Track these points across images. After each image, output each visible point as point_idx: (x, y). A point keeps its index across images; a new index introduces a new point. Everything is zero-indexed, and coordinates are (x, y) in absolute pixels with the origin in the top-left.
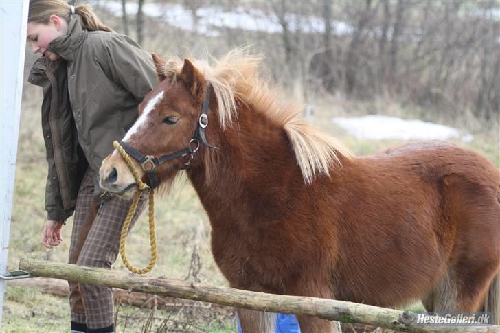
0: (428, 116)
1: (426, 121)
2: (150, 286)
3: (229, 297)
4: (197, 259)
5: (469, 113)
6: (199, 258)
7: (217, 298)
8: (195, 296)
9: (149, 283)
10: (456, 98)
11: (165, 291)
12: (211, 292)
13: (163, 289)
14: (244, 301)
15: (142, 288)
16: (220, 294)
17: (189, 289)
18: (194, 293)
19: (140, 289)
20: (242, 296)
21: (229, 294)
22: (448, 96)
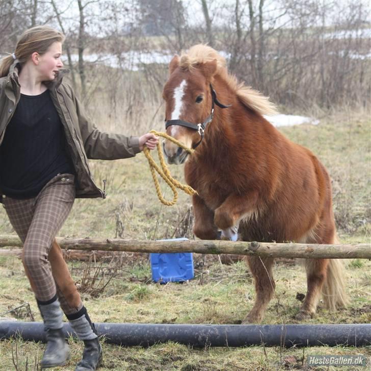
0: (288, 110)
1: (288, 114)
2: (80, 245)
3: (133, 246)
4: (120, 224)
5: (315, 105)
6: (121, 224)
7: (126, 247)
8: (111, 248)
9: (79, 243)
10: (306, 96)
11: (90, 247)
12: (121, 244)
13: (88, 246)
14: (144, 247)
15: (74, 246)
16: (127, 245)
17: (106, 243)
18: (110, 246)
19: (73, 247)
20: (142, 245)
21: (133, 244)
22: (300, 94)
